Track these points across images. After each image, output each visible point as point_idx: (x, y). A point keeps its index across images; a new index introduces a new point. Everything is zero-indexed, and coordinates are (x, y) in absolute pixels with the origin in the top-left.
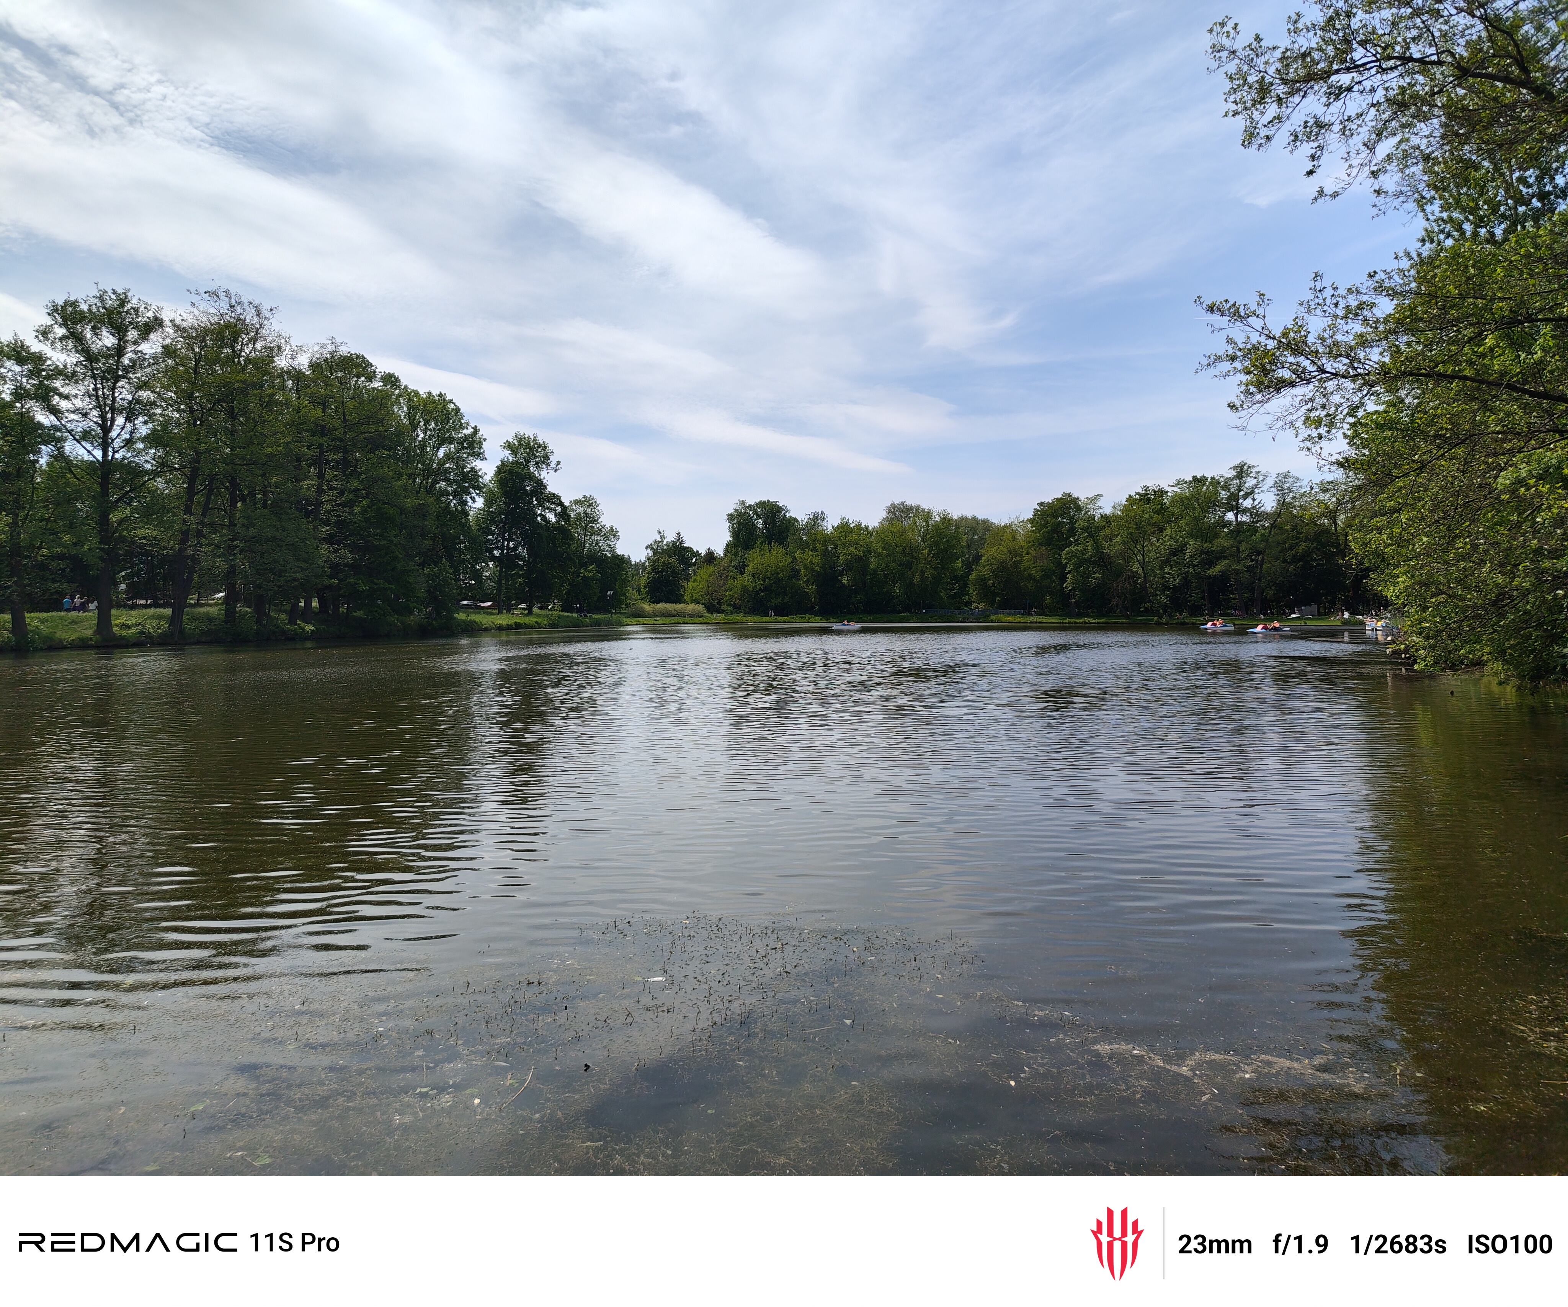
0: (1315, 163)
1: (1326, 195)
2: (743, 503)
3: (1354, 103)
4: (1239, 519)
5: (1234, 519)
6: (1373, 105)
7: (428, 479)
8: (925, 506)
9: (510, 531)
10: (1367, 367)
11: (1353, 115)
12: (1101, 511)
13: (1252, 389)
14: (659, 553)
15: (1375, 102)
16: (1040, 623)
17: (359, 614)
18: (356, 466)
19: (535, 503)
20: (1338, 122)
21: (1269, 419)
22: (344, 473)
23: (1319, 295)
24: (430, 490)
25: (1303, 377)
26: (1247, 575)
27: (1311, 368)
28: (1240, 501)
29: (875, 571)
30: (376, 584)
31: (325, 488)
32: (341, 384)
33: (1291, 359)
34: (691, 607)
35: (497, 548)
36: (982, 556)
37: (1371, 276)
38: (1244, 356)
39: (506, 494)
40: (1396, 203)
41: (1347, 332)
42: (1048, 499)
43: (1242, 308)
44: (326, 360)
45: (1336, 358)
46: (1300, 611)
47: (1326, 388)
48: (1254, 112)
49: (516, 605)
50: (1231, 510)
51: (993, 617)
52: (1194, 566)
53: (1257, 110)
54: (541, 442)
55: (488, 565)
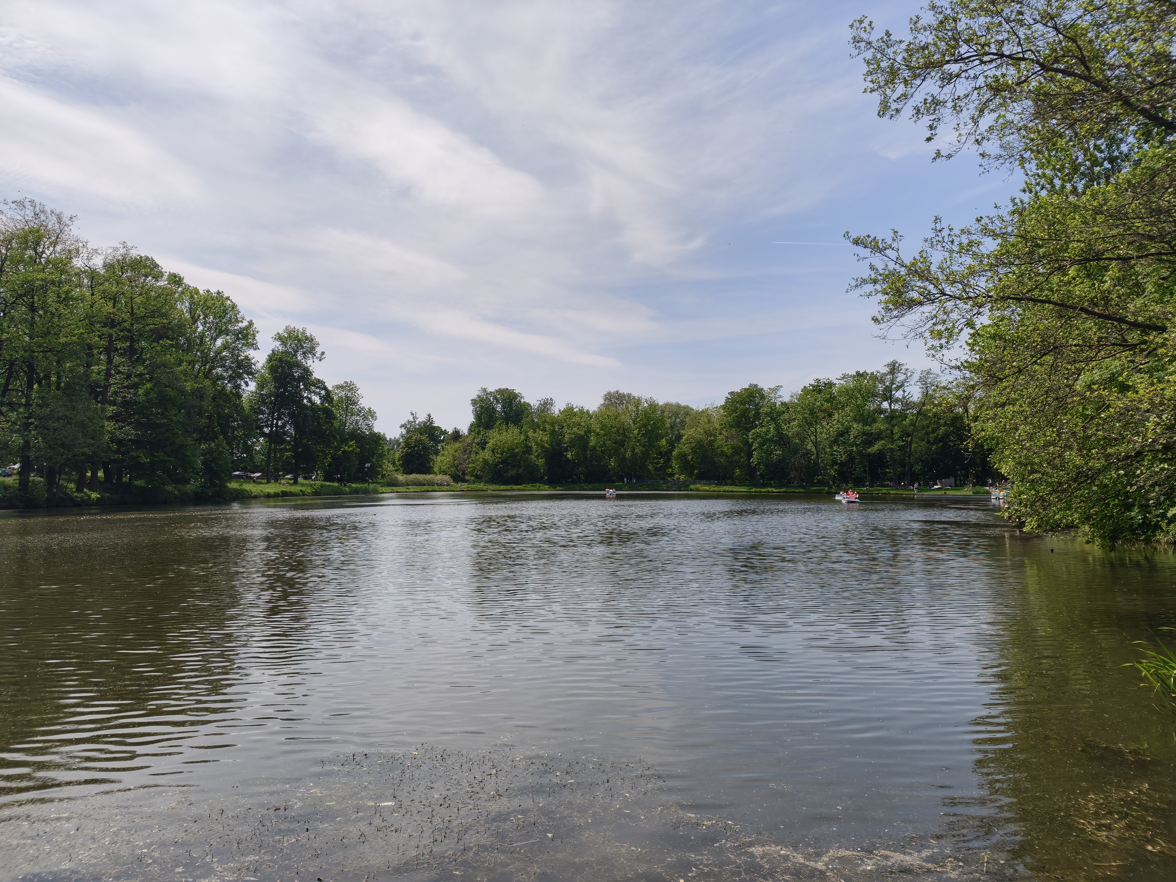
0: (933, 132)
1: (943, 156)
2: (484, 390)
3: (962, 87)
4: (892, 407)
5: (888, 407)
6: (976, 89)
7: (205, 365)
8: (636, 394)
9: (279, 410)
10: (977, 292)
11: (962, 95)
12: (781, 399)
13: (891, 306)
14: (412, 431)
15: (977, 86)
16: (731, 491)
17: (139, 483)
18: (141, 354)
19: (302, 387)
20: (950, 100)
21: (904, 330)
22: (130, 359)
23: (939, 234)
24: (207, 375)
25: (929, 299)
26: (899, 453)
27: (934, 291)
28: (893, 393)
29: (594, 448)
30: (156, 457)
31: (113, 372)
32: (131, 282)
33: (919, 284)
34: (439, 478)
35: (267, 426)
36: (683, 436)
37: (978, 220)
38: (884, 280)
39: (275, 379)
40: (997, 164)
41: (961, 263)
42: (737, 389)
43: (880, 241)
44: (118, 261)
45: (952, 284)
46: (941, 483)
47: (945, 307)
48: (887, 89)
49: (284, 475)
50: (886, 400)
51: (692, 487)
52: (857, 445)
53: (889, 88)
54: (308, 335)
55: (258, 441)
